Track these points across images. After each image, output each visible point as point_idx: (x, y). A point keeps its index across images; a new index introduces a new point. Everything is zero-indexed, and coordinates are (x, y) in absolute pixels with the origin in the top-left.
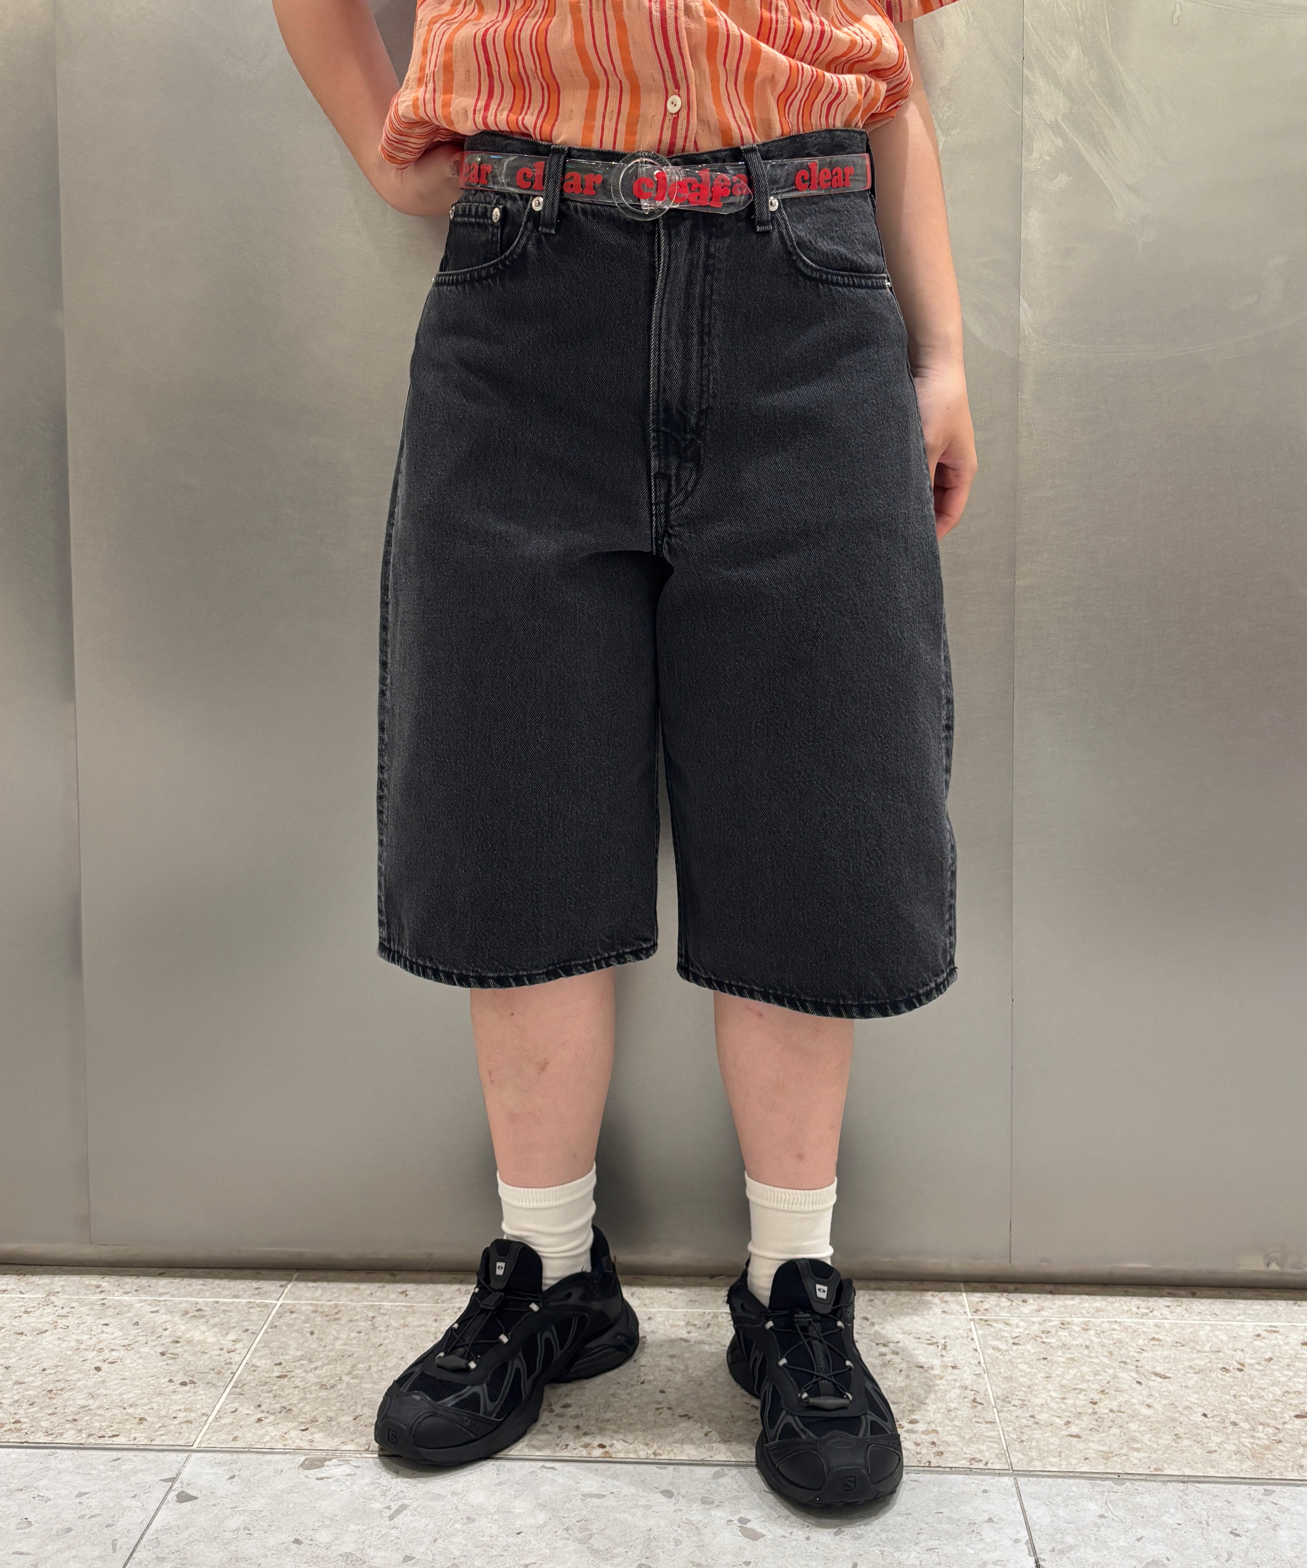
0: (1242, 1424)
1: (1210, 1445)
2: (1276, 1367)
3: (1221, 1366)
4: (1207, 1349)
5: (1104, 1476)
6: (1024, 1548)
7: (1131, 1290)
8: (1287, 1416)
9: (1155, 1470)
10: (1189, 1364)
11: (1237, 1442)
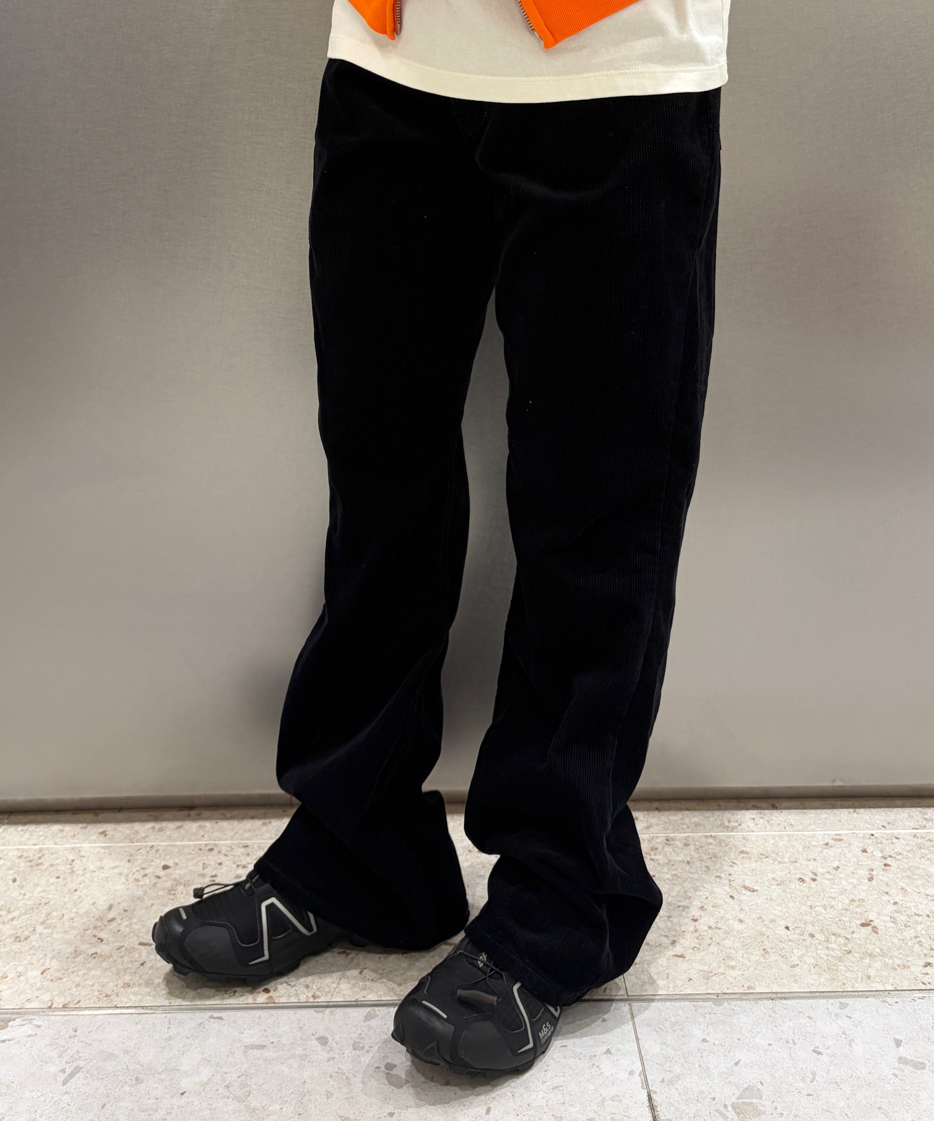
0: (818, 936)
1: (792, 959)
2: (843, 876)
3: (798, 876)
4: (786, 860)
5: (705, 997)
6: (637, 1080)
7: (723, 804)
8: (854, 925)
9: (748, 988)
10: (773, 876)
11: (815, 955)
